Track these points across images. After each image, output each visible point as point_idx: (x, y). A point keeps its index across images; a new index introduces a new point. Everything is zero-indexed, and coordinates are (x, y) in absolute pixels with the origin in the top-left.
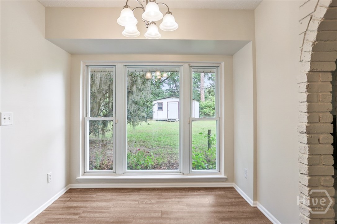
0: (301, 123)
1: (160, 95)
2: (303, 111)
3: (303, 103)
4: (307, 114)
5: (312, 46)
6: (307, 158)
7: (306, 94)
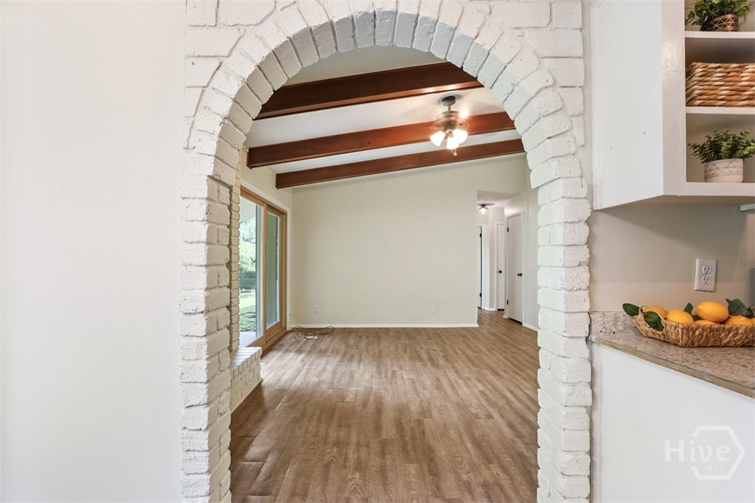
0: (187, 290)
2: (197, 264)
3: (195, 246)
4: (203, 269)
5: (220, 124)
6: (205, 367)
7: (205, 225)
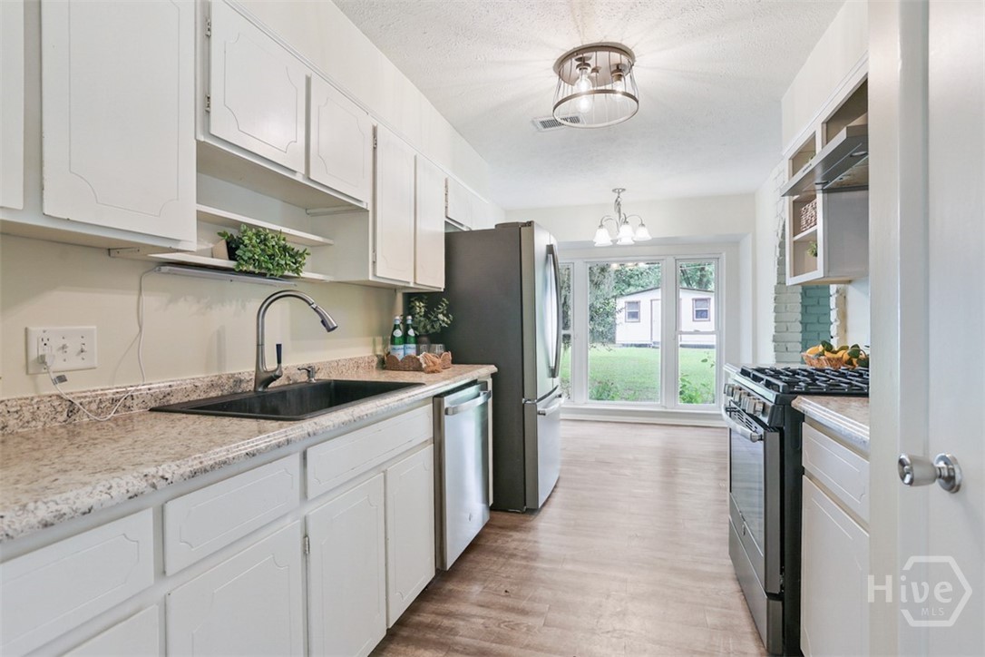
1: (632, 281)
